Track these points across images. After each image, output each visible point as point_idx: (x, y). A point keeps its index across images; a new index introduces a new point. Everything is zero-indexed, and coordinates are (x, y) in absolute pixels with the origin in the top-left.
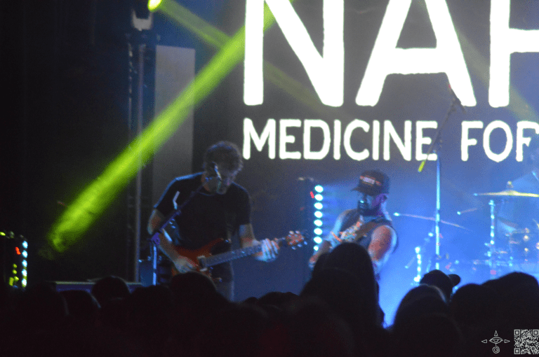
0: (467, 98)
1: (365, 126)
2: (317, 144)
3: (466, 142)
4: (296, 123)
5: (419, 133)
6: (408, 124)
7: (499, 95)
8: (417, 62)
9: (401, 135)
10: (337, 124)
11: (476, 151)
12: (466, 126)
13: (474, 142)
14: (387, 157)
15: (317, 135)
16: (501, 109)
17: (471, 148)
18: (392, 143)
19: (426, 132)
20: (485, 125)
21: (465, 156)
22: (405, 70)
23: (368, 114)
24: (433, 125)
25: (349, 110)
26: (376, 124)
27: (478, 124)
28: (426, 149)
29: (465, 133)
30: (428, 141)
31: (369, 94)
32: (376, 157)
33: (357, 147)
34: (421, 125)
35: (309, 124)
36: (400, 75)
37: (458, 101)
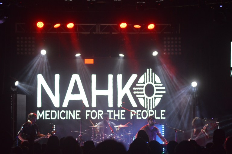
0: (87, 105)
1: (64, 112)
2: (54, 116)
4: (49, 111)
5: (77, 113)
6: (74, 111)
7: (94, 105)
8: (76, 97)
9: (73, 114)
10: (58, 111)
12: (87, 111)
13: (89, 115)
14: (69, 118)
15: (54, 114)
16: (94, 108)
17: (88, 116)
18: (70, 115)
19: (78, 113)
20: (91, 111)
21: (87, 118)
23: (65, 109)
24: (80, 111)
25: (61, 108)
26: (67, 111)
27: (89, 111)
28: (78, 117)
29: (87, 113)
30: (78, 115)
31: (65, 105)
32: (67, 119)
33: (63, 117)
34: (77, 111)
35: (52, 111)
36: (72, 100)
37: (85, 106)
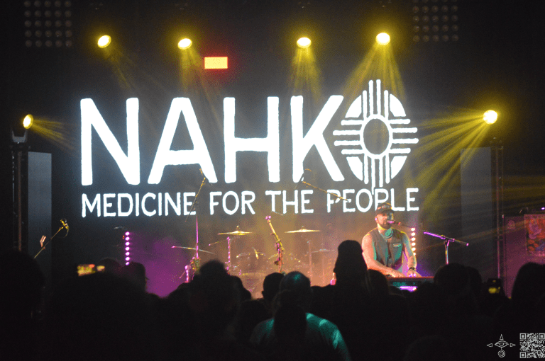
0: (212, 178)
1: (153, 196)
2: (125, 208)
3: (213, 204)
4: (113, 195)
5: (185, 199)
6: (179, 195)
7: (231, 176)
8: (182, 158)
9: (175, 200)
10: (137, 195)
11: (219, 209)
12: (212, 194)
13: (217, 204)
14: (167, 214)
15: (125, 203)
16: (231, 184)
17: (215, 207)
18: (169, 204)
19: (189, 199)
20: (223, 194)
21: (212, 212)
22: (175, 163)
23: (155, 189)
24: (193, 194)
25: (143, 187)
26: (160, 195)
27: (219, 193)
28: (189, 209)
29: (212, 199)
30: (190, 204)
31: (155, 177)
32: (160, 214)
33: (149, 209)
34: (186, 195)
35: (120, 196)
36: (172, 166)
37: (207, 180)
